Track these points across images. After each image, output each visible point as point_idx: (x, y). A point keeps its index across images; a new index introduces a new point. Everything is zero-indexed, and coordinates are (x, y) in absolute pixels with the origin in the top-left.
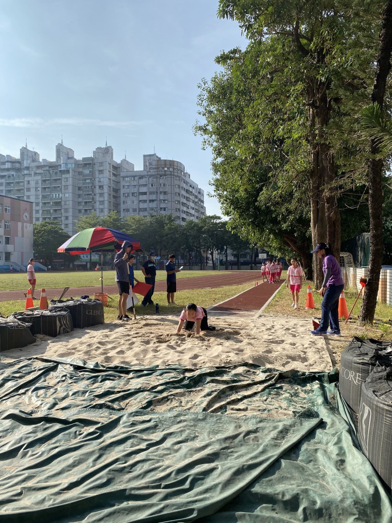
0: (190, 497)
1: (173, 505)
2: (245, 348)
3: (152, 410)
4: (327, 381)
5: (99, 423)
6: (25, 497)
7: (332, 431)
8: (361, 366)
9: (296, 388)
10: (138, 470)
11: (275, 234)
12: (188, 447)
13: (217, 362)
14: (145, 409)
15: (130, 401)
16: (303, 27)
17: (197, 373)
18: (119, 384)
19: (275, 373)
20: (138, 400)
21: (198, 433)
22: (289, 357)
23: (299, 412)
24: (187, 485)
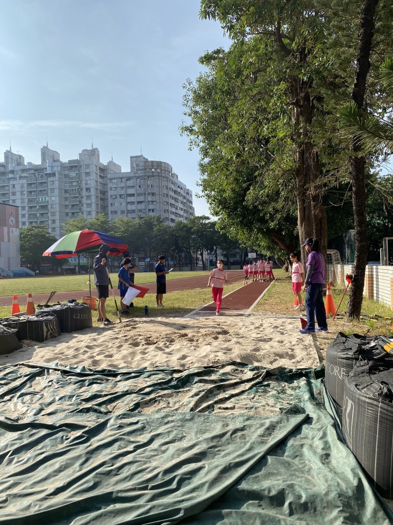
0: (177, 497)
1: (160, 506)
2: (233, 347)
3: (139, 412)
4: (313, 377)
5: (87, 427)
6: (10, 503)
7: (318, 426)
8: (345, 361)
9: (283, 385)
10: (125, 472)
11: (263, 233)
13: (205, 362)
14: (133, 411)
15: (117, 404)
16: (285, 27)
17: (184, 374)
18: (106, 388)
19: (263, 370)
20: (125, 402)
21: (186, 433)
22: (277, 355)
23: (286, 409)
24: (174, 486)
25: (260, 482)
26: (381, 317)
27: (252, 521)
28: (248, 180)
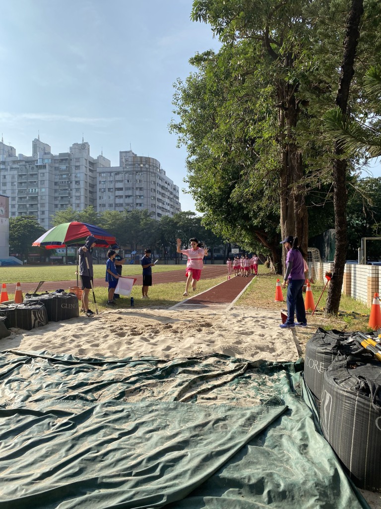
0: (161, 484)
1: (143, 492)
2: (216, 339)
3: (125, 401)
4: (293, 370)
5: (73, 414)
7: (296, 417)
8: (324, 355)
9: (264, 378)
10: (110, 459)
11: (246, 230)
13: (189, 353)
14: (118, 400)
15: (103, 392)
16: (273, 33)
17: (169, 364)
18: (93, 376)
19: (244, 363)
20: (111, 391)
21: (170, 422)
22: (258, 348)
23: (266, 400)
24: (157, 472)
25: (241, 470)
26: (358, 314)
28: (234, 178)
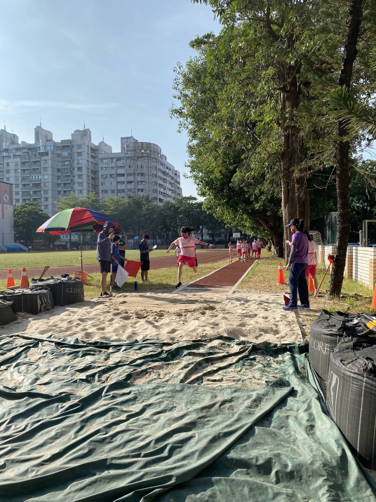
0: (169, 465)
1: (152, 473)
2: (220, 322)
3: (131, 383)
4: (297, 352)
6: (8, 469)
7: (302, 399)
8: (329, 337)
9: (269, 359)
10: (119, 440)
11: (248, 214)
12: (166, 417)
13: (194, 336)
14: (126, 381)
15: (110, 375)
16: (274, 14)
17: (174, 347)
18: (99, 359)
19: (249, 345)
20: (118, 374)
21: (176, 404)
22: (262, 330)
23: (271, 382)
24: (166, 453)
25: (248, 451)
26: (361, 296)
27: (240, 488)
28: (235, 163)
